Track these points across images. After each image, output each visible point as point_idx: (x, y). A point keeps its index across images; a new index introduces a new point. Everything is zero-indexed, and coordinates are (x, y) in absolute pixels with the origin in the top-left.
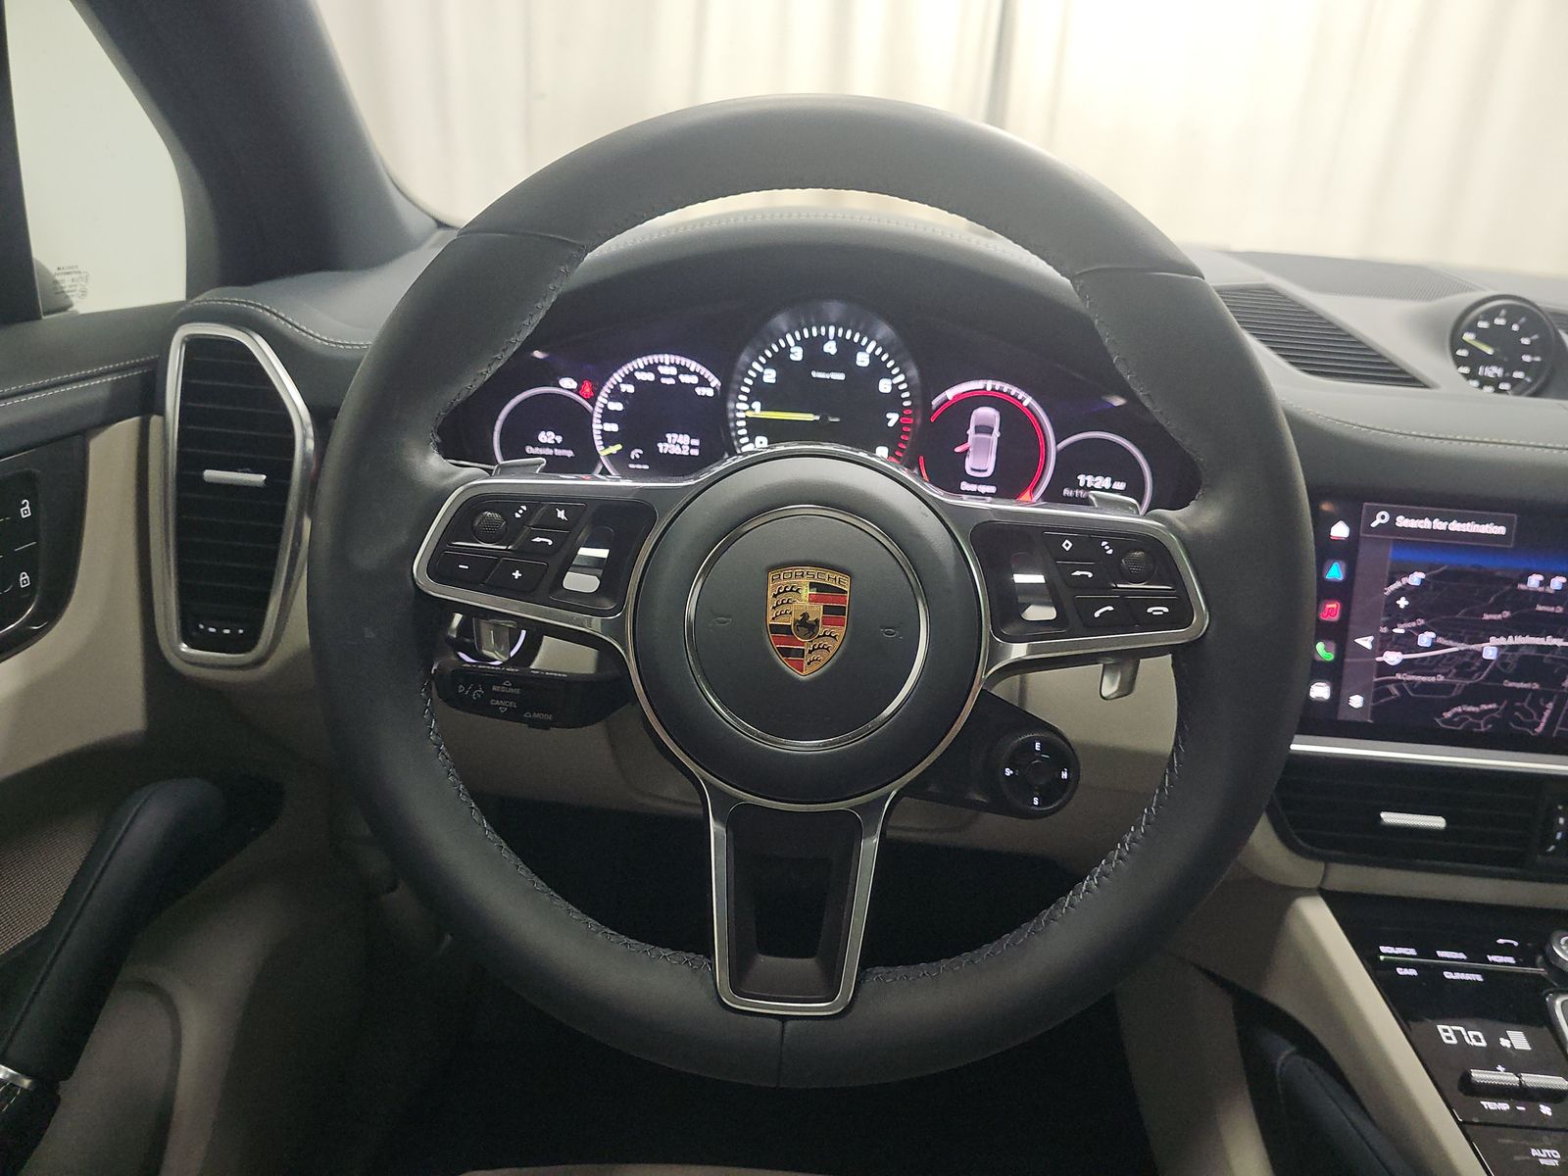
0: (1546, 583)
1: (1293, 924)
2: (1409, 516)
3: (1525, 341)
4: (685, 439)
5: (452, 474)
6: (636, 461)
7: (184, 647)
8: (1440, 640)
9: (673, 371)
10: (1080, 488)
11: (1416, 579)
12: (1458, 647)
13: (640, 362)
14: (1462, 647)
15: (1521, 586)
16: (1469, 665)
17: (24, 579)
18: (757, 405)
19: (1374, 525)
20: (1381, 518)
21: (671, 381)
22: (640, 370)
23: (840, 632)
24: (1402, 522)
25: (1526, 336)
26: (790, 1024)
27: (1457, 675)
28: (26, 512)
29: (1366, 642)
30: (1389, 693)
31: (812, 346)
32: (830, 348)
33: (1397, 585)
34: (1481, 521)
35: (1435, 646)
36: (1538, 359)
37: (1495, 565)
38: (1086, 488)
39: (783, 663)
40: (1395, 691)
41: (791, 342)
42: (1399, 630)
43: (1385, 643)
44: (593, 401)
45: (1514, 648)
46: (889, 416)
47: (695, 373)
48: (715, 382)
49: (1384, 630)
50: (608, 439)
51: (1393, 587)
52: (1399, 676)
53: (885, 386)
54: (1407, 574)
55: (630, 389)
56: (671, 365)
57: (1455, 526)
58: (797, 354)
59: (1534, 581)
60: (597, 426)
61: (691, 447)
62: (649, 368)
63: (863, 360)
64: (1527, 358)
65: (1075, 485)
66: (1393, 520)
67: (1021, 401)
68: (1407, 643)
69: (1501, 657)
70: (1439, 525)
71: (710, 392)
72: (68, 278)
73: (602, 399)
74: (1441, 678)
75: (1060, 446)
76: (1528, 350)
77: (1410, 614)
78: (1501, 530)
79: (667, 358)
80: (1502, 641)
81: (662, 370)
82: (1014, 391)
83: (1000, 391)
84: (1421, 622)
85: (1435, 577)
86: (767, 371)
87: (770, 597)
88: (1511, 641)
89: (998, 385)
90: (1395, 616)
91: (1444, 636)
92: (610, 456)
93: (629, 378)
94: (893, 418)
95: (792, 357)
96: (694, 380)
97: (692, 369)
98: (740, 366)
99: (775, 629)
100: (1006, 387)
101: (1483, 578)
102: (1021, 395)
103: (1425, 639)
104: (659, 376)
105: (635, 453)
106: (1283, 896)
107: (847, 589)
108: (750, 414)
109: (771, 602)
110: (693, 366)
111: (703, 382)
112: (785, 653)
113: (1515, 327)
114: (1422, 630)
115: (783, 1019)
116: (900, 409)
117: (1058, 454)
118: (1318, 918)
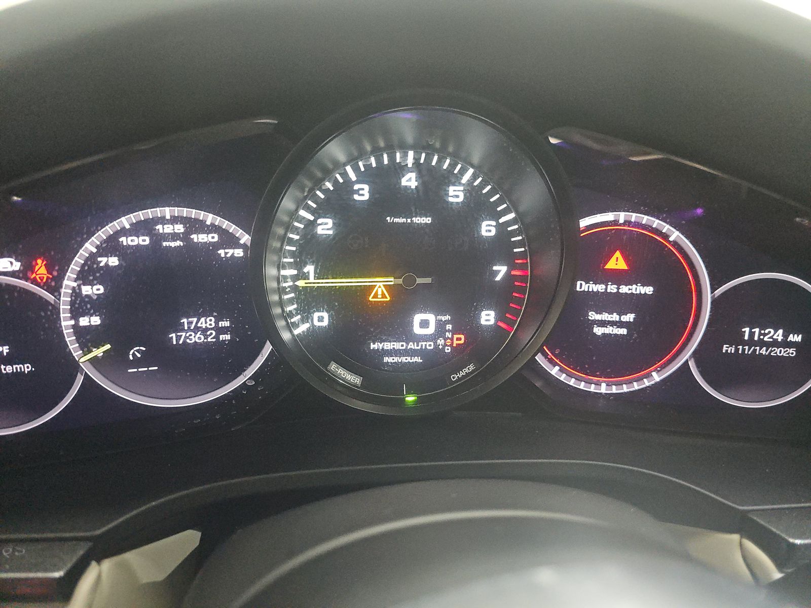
4: (207, 322)
6: (137, 363)
10: (744, 343)
13: (124, 221)
18: (310, 269)
21: (179, 244)
22: (126, 233)
31: (383, 179)
32: (410, 181)
38: (751, 342)
41: (352, 175)
44: (54, 287)
46: (494, 267)
47: (213, 229)
48: (245, 239)
50: (87, 338)
53: (488, 229)
55: (113, 261)
56: (174, 220)
58: (362, 192)
60: (66, 323)
61: (220, 331)
62: (137, 229)
63: (456, 194)
65: (738, 340)
67: (665, 236)
71: (239, 253)
73: (69, 283)
75: (718, 292)
79: (166, 212)
81: (161, 229)
82: (656, 223)
86: (320, 221)
92: (94, 361)
93: (110, 246)
94: (501, 270)
95: (355, 197)
96: (214, 238)
97: (208, 224)
98: (281, 215)
102: (665, 227)
104: (157, 239)
105: (135, 352)
108: (301, 283)
110: (210, 219)
111: (229, 240)
116: (510, 259)
117: (714, 302)
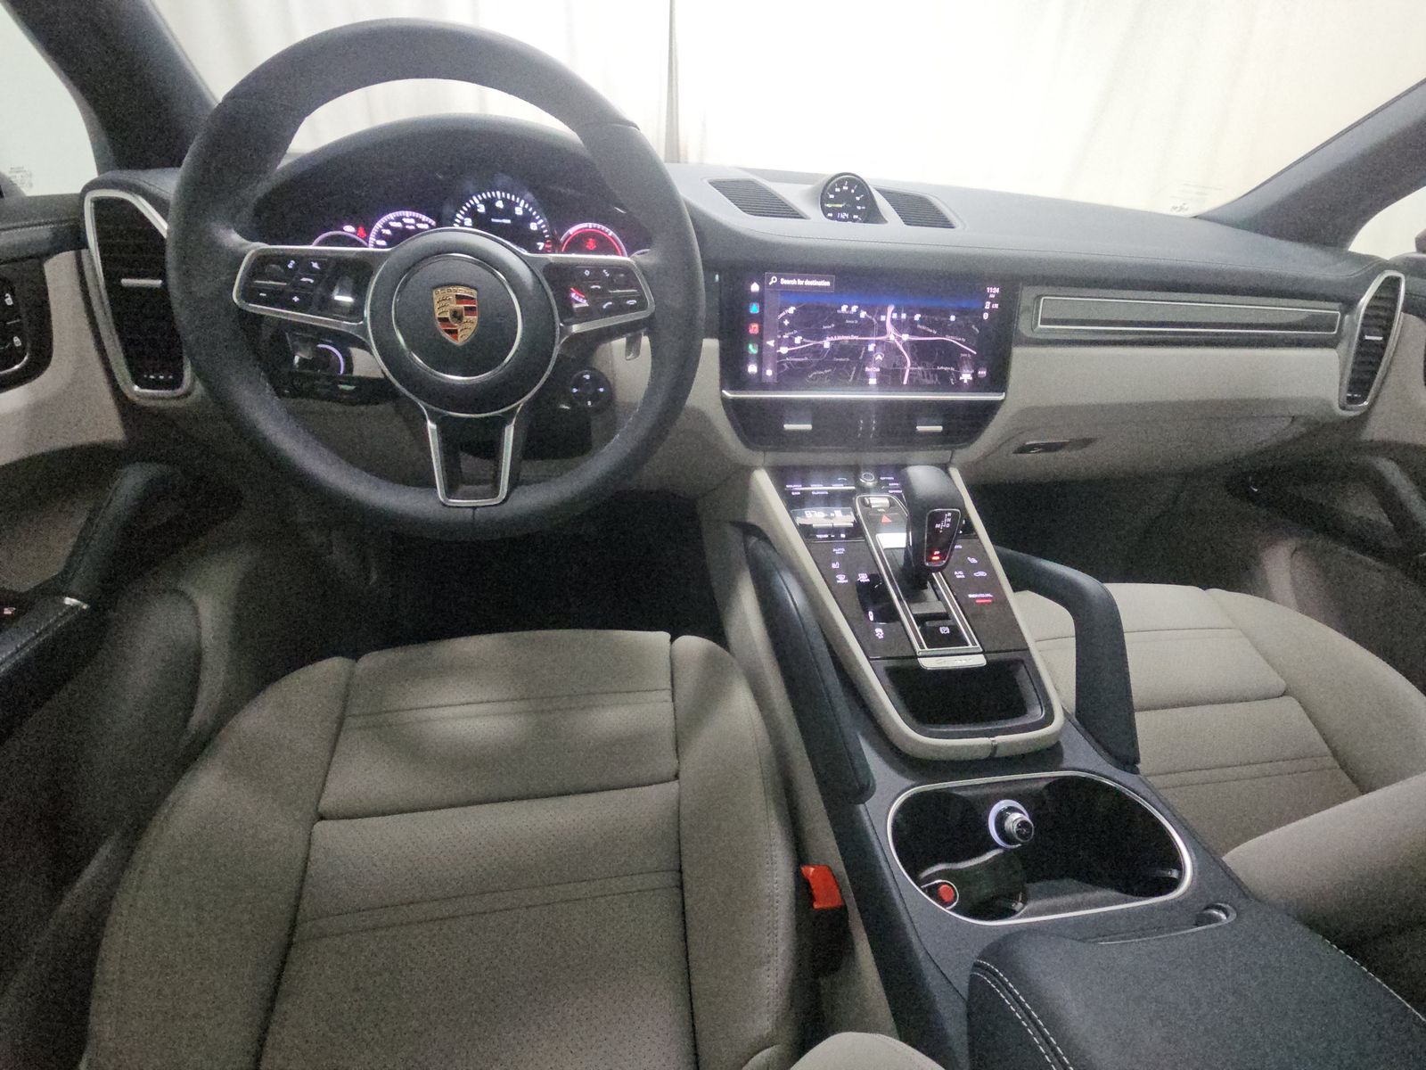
0: (849, 309)
1: (753, 483)
2: (786, 278)
3: (858, 198)
5: (247, 244)
7: (136, 388)
8: (804, 340)
9: (412, 221)
11: (791, 310)
12: (812, 343)
13: (391, 216)
14: (815, 343)
15: (839, 311)
16: (818, 351)
17: (17, 340)
19: (770, 283)
20: (773, 280)
21: (412, 227)
22: (392, 221)
23: (474, 318)
24: (783, 282)
25: (858, 196)
26: (478, 509)
27: (813, 358)
28: (9, 301)
29: (771, 343)
30: (783, 367)
31: (489, 203)
32: (499, 204)
33: (783, 314)
34: (819, 279)
35: (802, 343)
36: (864, 208)
37: (827, 302)
39: (447, 336)
40: (787, 367)
41: (477, 202)
42: (786, 336)
43: (779, 343)
44: (367, 239)
45: (837, 342)
46: (538, 244)
47: (426, 223)
49: (779, 337)
51: (781, 315)
52: (787, 359)
53: (533, 226)
54: (787, 308)
55: (388, 232)
56: (411, 217)
57: (808, 283)
58: (482, 209)
59: (844, 308)
62: (397, 219)
63: (519, 211)
64: (859, 208)
66: (779, 280)
67: (607, 233)
68: (791, 343)
69: (832, 347)
70: (800, 282)
72: (19, 175)
73: (371, 238)
74: (806, 359)
76: (859, 203)
77: (791, 328)
78: (827, 284)
79: (407, 213)
80: (832, 339)
81: (405, 220)
82: (603, 228)
83: (596, 228)
84: (796, 332)
85: (800, 308)
86: (466, 219)
87: (436, 303)
88: (835, 339)
89: (595, 225)
90: (783, 329)
91: (807, 339)
93: (386, 226)
94: (541, 245)
95: (479, 210)
96: (427, 227)
97: (423, 220)
99: (440, 319)
100: (599, 226)
101: (820, 308)
102: (607, 230)
103: (798, 340)
104: (404, 224)
106: (748, 470)
107: (475, 297)
109: (437, 306)
110: (424, 218)
112: (449, 332)
113: (853, 191)
114: (795, 335)
115: (474, 508)
116: (544, 240)
118: (763, 481)
